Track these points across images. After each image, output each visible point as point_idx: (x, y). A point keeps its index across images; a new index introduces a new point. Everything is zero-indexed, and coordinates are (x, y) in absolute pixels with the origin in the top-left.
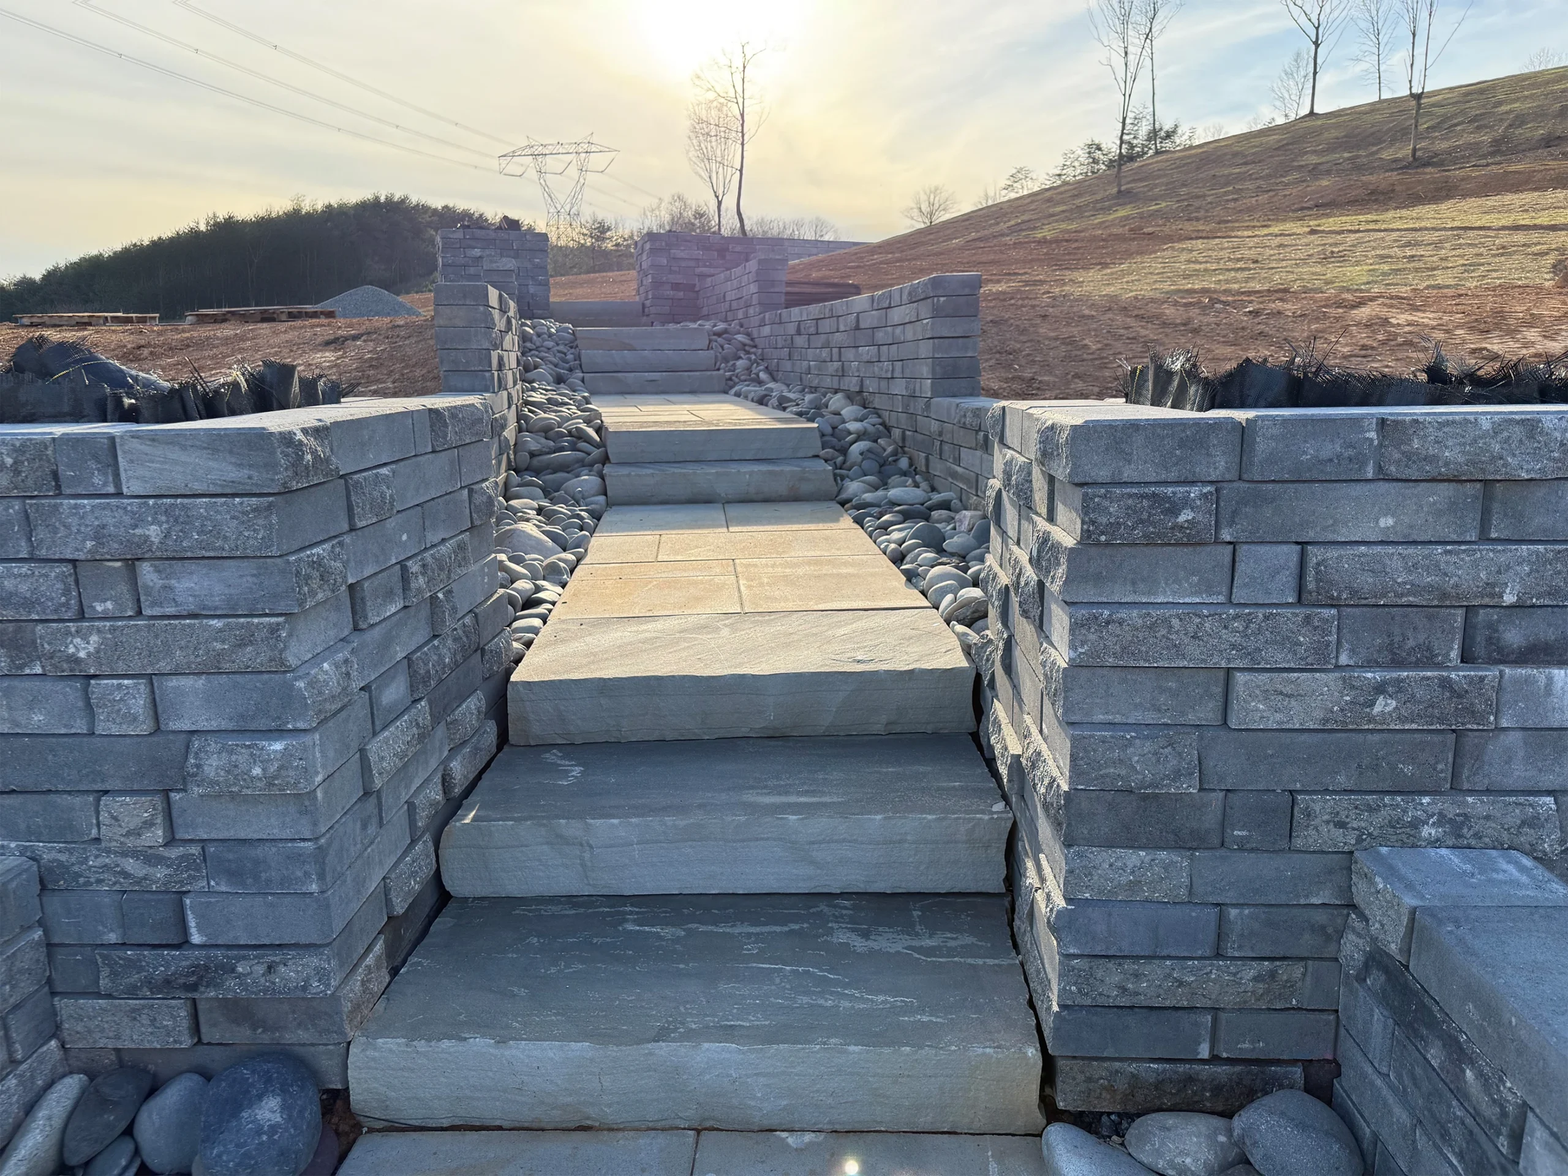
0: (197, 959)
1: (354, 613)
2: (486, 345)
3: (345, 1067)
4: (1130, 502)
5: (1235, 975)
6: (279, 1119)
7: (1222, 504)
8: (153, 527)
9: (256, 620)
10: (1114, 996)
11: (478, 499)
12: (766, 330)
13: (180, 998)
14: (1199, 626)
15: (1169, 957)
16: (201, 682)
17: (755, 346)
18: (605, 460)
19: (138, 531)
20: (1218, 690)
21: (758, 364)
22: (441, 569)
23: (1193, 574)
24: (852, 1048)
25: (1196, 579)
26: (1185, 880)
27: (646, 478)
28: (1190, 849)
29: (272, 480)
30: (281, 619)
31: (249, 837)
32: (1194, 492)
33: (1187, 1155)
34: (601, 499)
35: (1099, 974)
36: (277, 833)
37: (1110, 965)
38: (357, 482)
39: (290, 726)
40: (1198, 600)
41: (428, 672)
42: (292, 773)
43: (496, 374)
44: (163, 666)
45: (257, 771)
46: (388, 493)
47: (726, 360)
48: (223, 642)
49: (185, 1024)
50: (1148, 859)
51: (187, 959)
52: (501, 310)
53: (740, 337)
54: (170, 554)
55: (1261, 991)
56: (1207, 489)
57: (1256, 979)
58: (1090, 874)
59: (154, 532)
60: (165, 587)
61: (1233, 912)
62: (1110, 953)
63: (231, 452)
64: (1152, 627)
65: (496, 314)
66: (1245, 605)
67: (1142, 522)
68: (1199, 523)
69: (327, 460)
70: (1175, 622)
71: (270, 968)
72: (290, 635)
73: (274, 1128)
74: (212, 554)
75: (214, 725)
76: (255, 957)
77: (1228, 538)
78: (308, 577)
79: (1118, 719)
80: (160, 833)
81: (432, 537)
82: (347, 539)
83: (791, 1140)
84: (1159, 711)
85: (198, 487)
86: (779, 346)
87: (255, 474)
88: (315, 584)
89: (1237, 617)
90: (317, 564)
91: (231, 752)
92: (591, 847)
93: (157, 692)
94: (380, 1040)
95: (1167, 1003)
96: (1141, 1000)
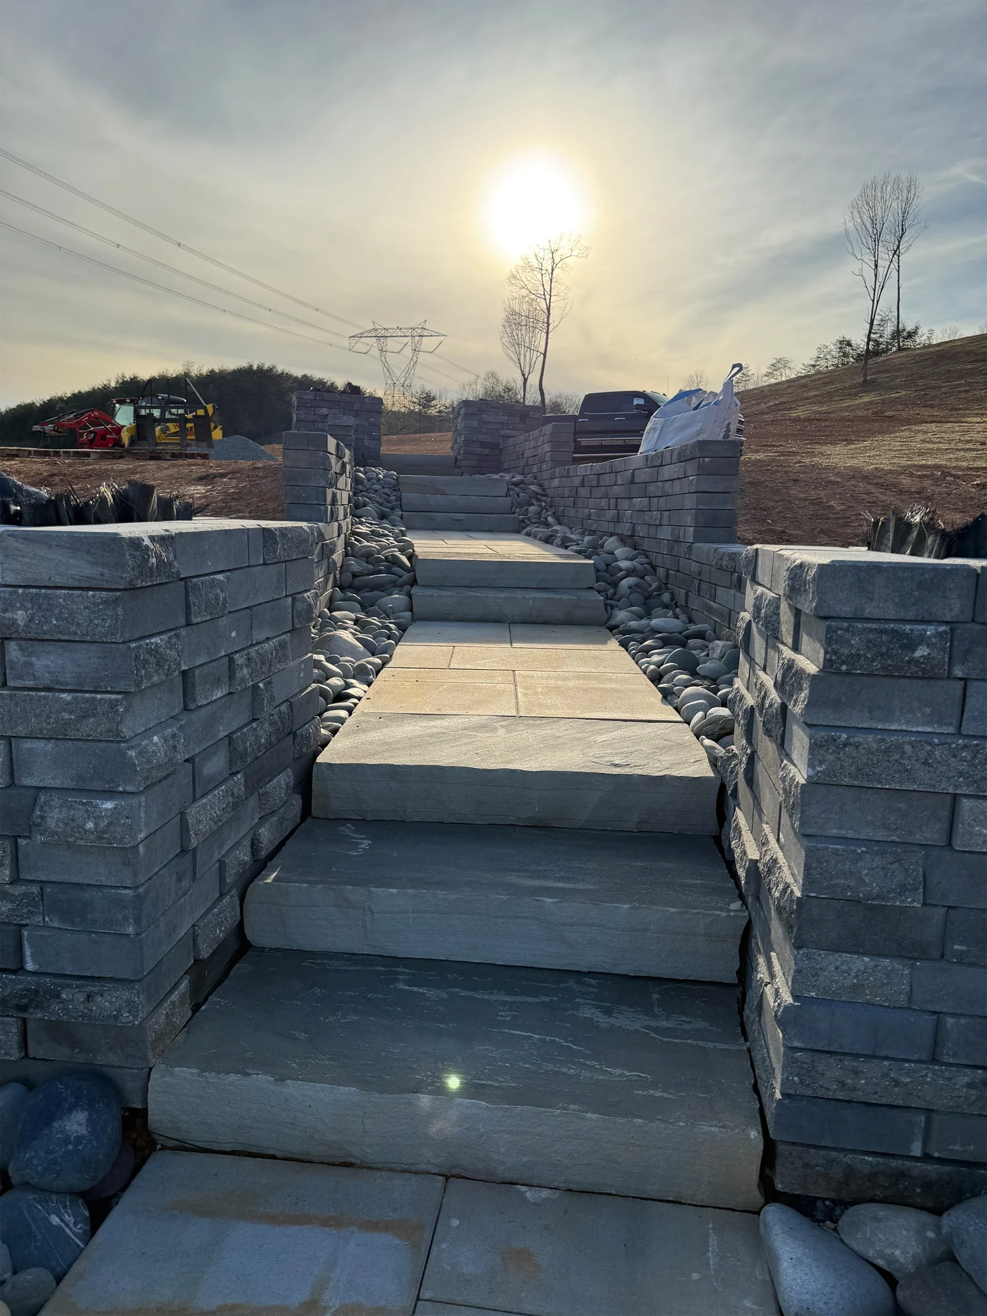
0: (29, 983)
1: (185, 695)
2: (323, 483)
3: (146, 1090)
4: (871, 636)
5: (949, 1079)
6: (85, 1132)
7: (956, 643)
8: (20, 612)
9: (99, 696)
10: (833, 1090)
11: (299, 606)
12: (556, 482)
13: (12, 1016)
14: (930, 754)
15: (886, 1058)
16: (50, 746)
17: (546, 496)
18: (414, 582)
19: (7, 615)
20: (944, 813)
21: (547, 510)
22: (263, 663)
23: (926, 706)
24: (589, 1115)
25: (928, 710)
26: (905, 987)
27: (446, 598)
28: (912, 958)
29: (122, 578)
30: (119, 696)
31: (80, 882)
32: (930, 631)
33: (897, 1247)
34: (408, 614)
35: (821, 1068)
36: (104, 880)
37: (831, 1060)
38: (196, 585)
39: (121, 789)
40: (929, 730)
41: (246, 749)
42: (119, 829)
43: (329, 507)
44: (21, 730)
45: (90, 825)
46: (222, 596)
47: (520, 505)
48: (71, 713)
49: (15, 1039)
50: (872, 964)
51: (21, 982)
52: (337, 456)
53: (533, 487)
54: (32, 636)
55: (974, 1098)
56: (942, 628)
57: (969, 1086)
58: (817, 975)
59: (20, 616)
60: (26, 663)
61: (950, 1021)
62: (832, 1049)
63: (88, 552)
64: (887, 751)
65: (333, 459)
66: (975, 737)
67: (881, 655)
68: (933, 658)
69: (170, 564)
70: (908, 748)
71: (89, 997)
72: (126, 710)
73: (79, 1139)
74: (66, 637)
75: (58, 783)
76: (77, 987)
77: (960, 675)
78: (146, 662)
79: (850, 834)
80: (7, 872)
81: (257, 636)
82: (183, 632)
83: (530, 1194)
84: (889, 829)
85: (59, 580)
86: (566, 495)
87: (107, 572)
88: (151, 668)
89: (965, 747)
90: (154, 651)
91: (71, 808)
92: (372, 912)
93: (14, 751)
94: (177, 1069)
95: (883, 1101)
96: (858, 1096)
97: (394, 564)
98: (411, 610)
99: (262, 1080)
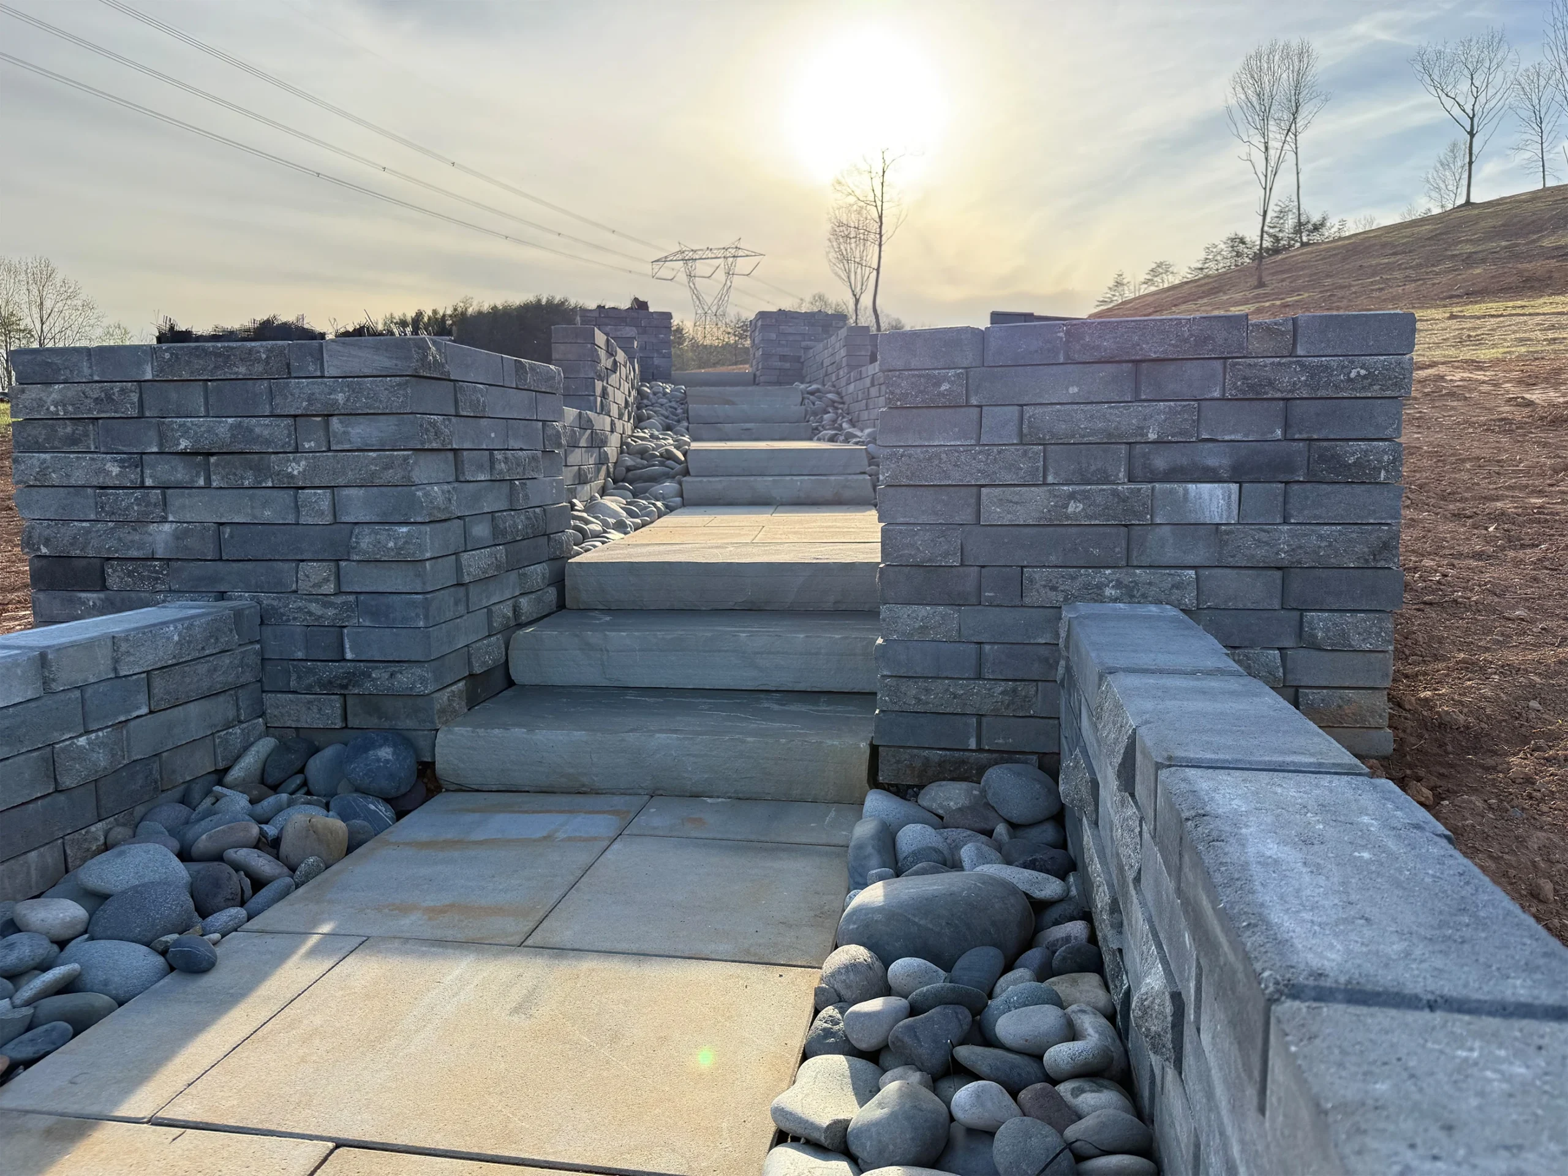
0: (349, 668)
1: (456, 470)
2: (592, 375)
3: (434, 745)
4: (913, 379)
5: (989, 690)
6: (390, 757)
7: (970, 381)
8: (340, 394)
9: (395, 453)
10: (911, 704)
11: (549, 432)
12: (852, 387)
13: (337, 694)
14: (958, 458)
15: (947, 678)
16: (362, 491)
17: (843, 403)
18: (687, 473)
19: (332, 397)
20: (973, 501)
21: (843, 417)
22: (518, 465)
23: (955, 427)
24: (749, 739)
25: (957, 429)
26: (955, 625)
27: (717, 484)
28: (959, 605)
29: (409, 367)
30: (410, 453)
31: (384, 590)
32: (951, 373)
33: (951, 800)
34: (678, 499)
35: (903, 689)
36: (401, 589)
37: (910, 683)
38: (462, 386)
39: (412, 520)
40: (959, 443)
41: (506, 528)
42: (412, 547)
43: (599, 399)
44: (341, 481)
45: (391, 544)
46: (482, 400)
47: (815, 414)
48: (376, 466)
49: (339, 712)
50: (932, 611)
51: (343, 667)
52: (607, 351)
53: (830, 396)
54: (348, 411)
55: (1007, 702)
56: (959, 371)
57: (1002, 693)
58: (896, 622)
59: (340, 397)
60: (344, 432)
61: (987, 647)
62: (910, 674)
63: (386, 350)
64: (930, 459)
65: (602, 354)
66: (987, 445)
67: (921, 392)
68: (953, 391)
69: (443, 366)
70: (943, 456)
71: (392, 675)
72: (415, 463)
73: (387, 761)
74: (372, 411)
75: (367, 519)
76: (383, 668)
77: (975, 403)
78: (427, 430)
79: (912, 520)
80: (332, 586)
81: (513, 444)
82: (454, 419)
83: (709, 800)
84: (937, 514)
85: (367, 371)
86: (860, 399)
87: (399, 363)
88: (432, 435)
89: (980, 452)
90: (433, 424)
91: (377, 534)
92: (607, 651)
93: (336, 498)
94: (456, 729)
95: (948, 710)
96: (930, 708)
97: (668, 459)
98: (682, 496)
99: (518, 732)
